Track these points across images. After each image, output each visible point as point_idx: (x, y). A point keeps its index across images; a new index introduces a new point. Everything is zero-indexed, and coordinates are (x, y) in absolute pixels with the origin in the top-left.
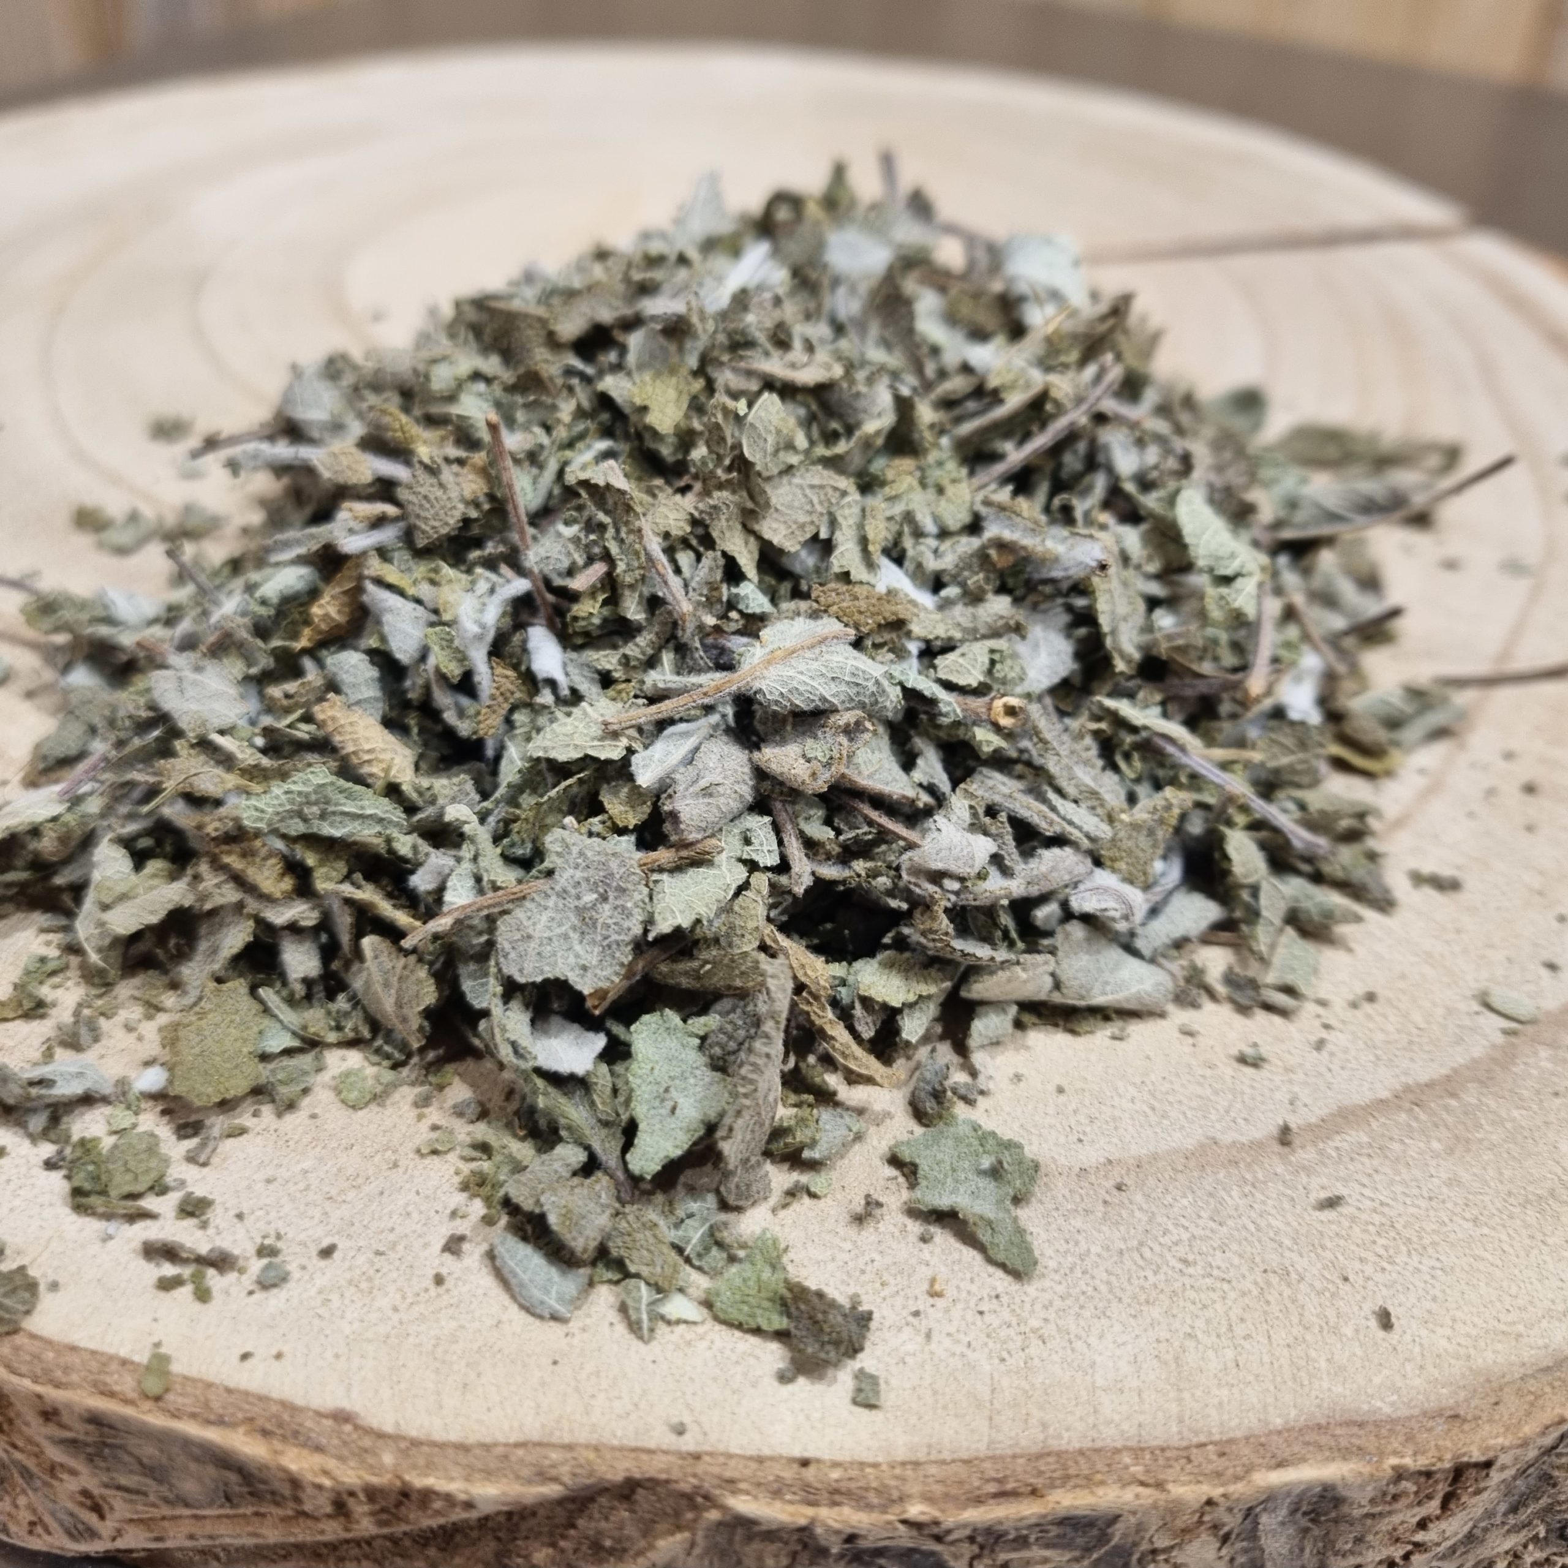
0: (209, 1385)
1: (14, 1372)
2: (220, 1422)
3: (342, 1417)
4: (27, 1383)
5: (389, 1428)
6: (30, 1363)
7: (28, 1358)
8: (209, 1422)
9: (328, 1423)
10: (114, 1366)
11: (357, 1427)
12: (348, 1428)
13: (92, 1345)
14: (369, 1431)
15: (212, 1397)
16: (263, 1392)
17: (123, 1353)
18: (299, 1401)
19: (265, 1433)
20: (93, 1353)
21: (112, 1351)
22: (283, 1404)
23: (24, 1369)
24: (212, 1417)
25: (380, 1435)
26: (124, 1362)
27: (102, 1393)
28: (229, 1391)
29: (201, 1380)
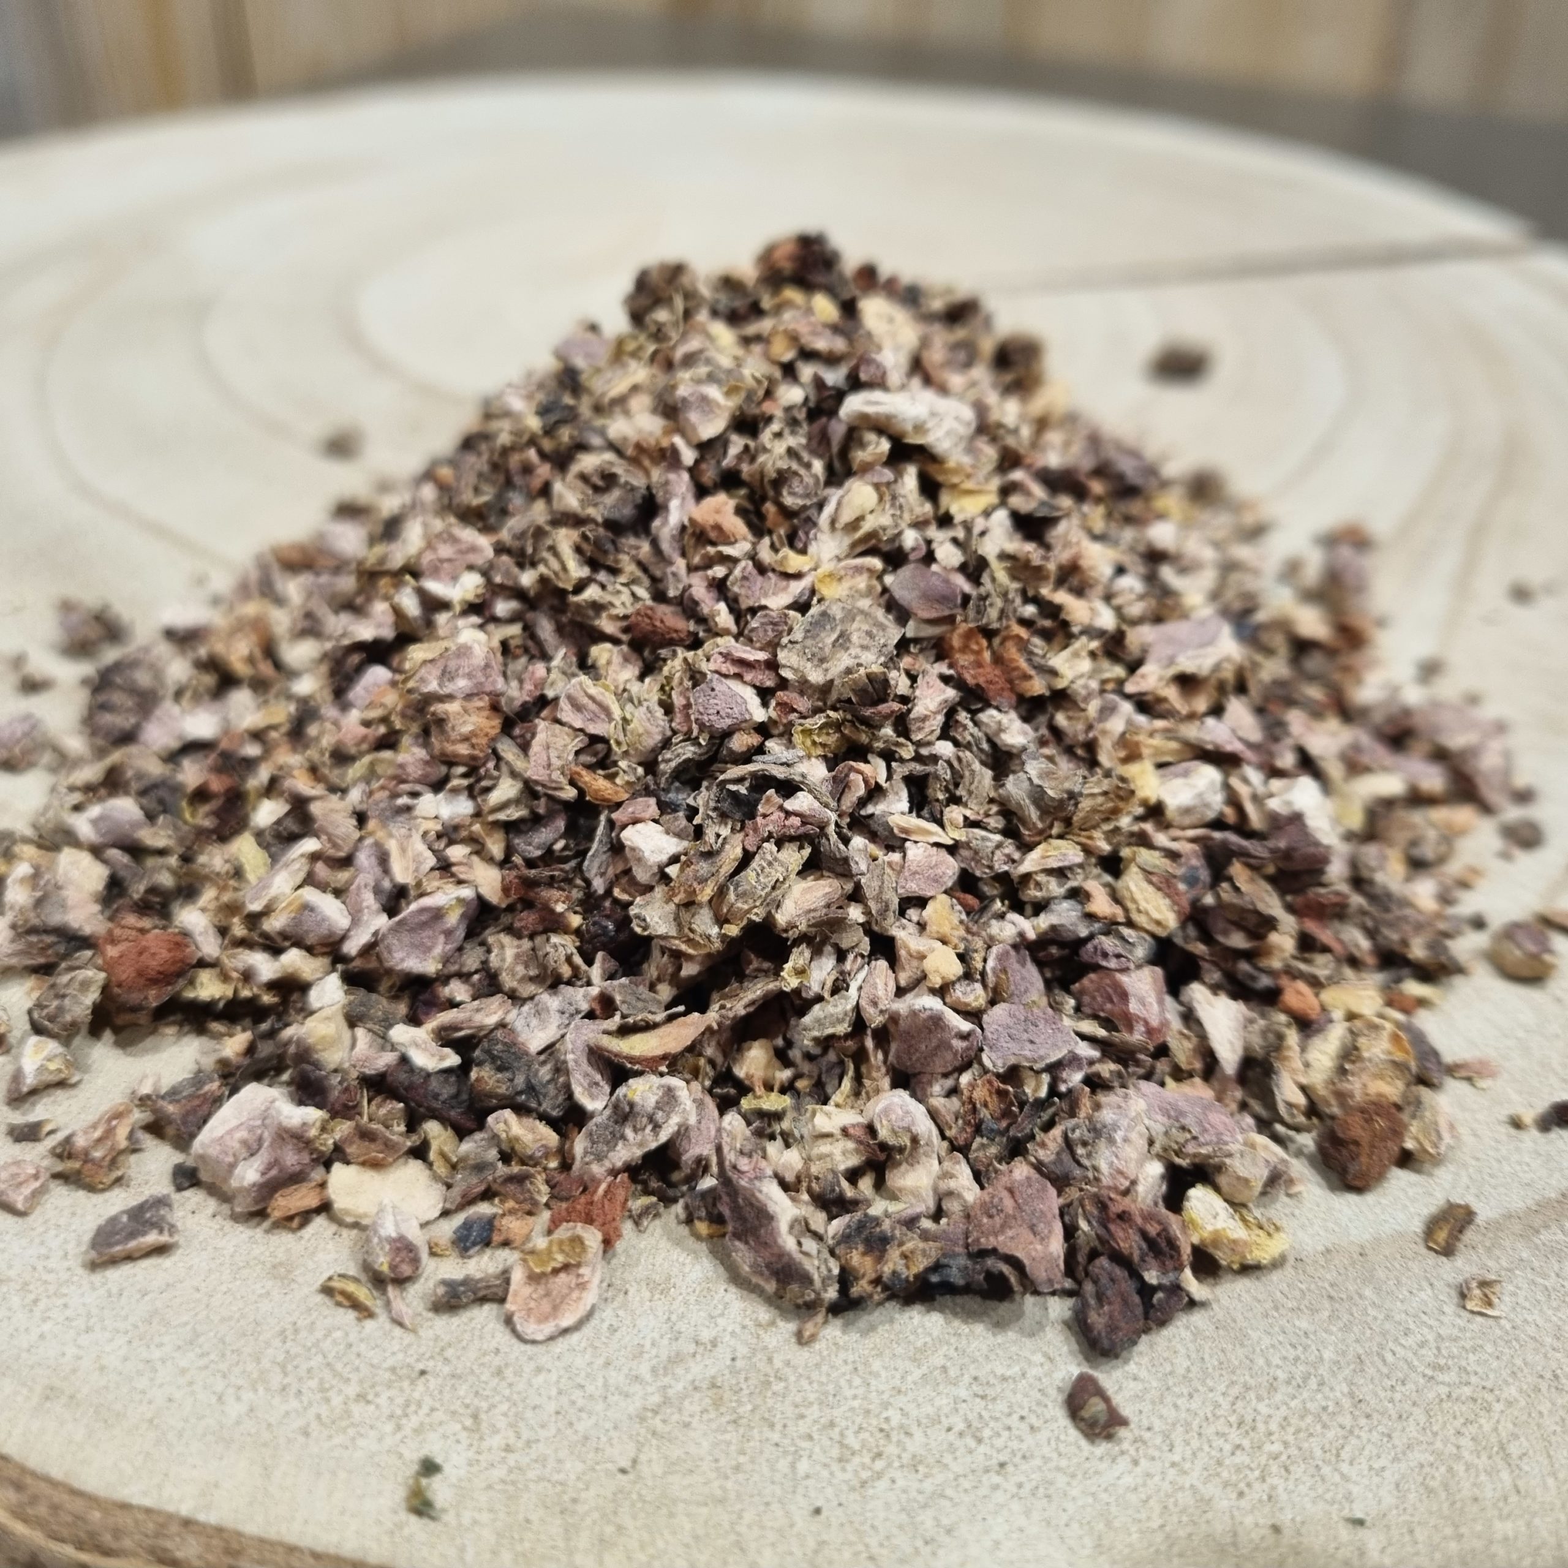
1: (52, 1536)
4: (68, 1551)
6: (72, 1525)
7: (69, 1519)
10: (174, 1528)
13: (147, 1502)
17: (185, 1510)
20: (148, 1511)
21: (171, 1508)
23: (65, 1533)
26: (187, 1523)
29: (281, 1544)
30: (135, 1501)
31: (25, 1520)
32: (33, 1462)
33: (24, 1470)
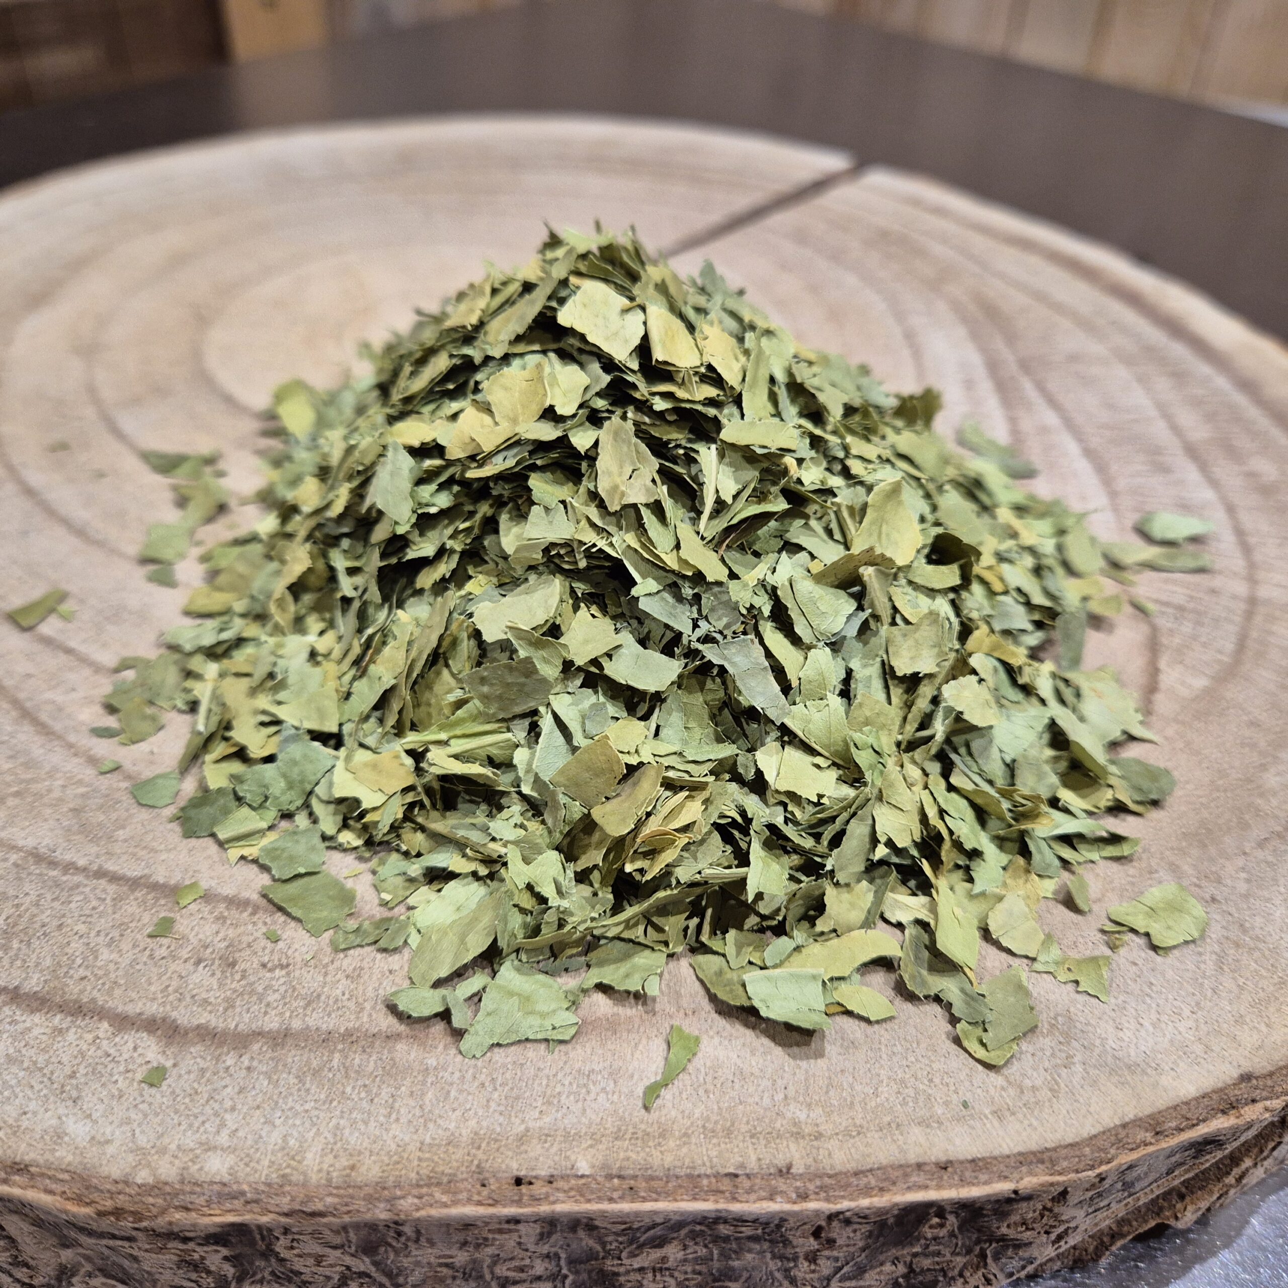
0: (1175, 1108)
1: (1077, 1172)
2: (1200, 1121)
3: (1246, 1078)
4: (1090, 1173)
5: (1270, 1068)
6: (1080, 1161)
8: (1194, 1125)
9: (1243, 1085)
10: (1123, 1133)
11: (1257, 1078)
12: (1254, 1082)
13: (1099, 1129)
14: (1265, 1077)
15: (1184, 1112)
16: (1201, 1092)
17: (1118, 1123)
18: (1220, 1085)
19: (1224, 1112)
20: (1104, 1133)
21: (1112, 1125)
22: (1214, 1091)
23: (1081, 1166)
24: (1195, 1122)
25: (1271, 1074)
26: (1124, 1126)
27: (1132, 1149)
28: (1187, 1103)
29: (1168, 1108)
30: (1094, 1131)
31: (1060, 1174)
32: (1034, 1147)
33: (1033, 1153)
